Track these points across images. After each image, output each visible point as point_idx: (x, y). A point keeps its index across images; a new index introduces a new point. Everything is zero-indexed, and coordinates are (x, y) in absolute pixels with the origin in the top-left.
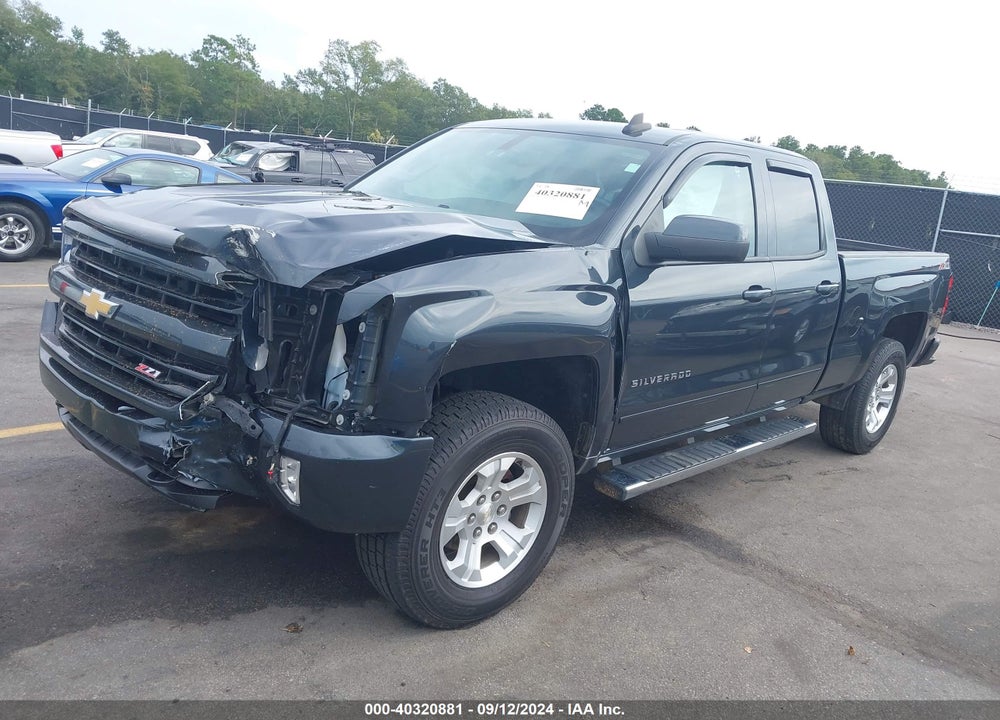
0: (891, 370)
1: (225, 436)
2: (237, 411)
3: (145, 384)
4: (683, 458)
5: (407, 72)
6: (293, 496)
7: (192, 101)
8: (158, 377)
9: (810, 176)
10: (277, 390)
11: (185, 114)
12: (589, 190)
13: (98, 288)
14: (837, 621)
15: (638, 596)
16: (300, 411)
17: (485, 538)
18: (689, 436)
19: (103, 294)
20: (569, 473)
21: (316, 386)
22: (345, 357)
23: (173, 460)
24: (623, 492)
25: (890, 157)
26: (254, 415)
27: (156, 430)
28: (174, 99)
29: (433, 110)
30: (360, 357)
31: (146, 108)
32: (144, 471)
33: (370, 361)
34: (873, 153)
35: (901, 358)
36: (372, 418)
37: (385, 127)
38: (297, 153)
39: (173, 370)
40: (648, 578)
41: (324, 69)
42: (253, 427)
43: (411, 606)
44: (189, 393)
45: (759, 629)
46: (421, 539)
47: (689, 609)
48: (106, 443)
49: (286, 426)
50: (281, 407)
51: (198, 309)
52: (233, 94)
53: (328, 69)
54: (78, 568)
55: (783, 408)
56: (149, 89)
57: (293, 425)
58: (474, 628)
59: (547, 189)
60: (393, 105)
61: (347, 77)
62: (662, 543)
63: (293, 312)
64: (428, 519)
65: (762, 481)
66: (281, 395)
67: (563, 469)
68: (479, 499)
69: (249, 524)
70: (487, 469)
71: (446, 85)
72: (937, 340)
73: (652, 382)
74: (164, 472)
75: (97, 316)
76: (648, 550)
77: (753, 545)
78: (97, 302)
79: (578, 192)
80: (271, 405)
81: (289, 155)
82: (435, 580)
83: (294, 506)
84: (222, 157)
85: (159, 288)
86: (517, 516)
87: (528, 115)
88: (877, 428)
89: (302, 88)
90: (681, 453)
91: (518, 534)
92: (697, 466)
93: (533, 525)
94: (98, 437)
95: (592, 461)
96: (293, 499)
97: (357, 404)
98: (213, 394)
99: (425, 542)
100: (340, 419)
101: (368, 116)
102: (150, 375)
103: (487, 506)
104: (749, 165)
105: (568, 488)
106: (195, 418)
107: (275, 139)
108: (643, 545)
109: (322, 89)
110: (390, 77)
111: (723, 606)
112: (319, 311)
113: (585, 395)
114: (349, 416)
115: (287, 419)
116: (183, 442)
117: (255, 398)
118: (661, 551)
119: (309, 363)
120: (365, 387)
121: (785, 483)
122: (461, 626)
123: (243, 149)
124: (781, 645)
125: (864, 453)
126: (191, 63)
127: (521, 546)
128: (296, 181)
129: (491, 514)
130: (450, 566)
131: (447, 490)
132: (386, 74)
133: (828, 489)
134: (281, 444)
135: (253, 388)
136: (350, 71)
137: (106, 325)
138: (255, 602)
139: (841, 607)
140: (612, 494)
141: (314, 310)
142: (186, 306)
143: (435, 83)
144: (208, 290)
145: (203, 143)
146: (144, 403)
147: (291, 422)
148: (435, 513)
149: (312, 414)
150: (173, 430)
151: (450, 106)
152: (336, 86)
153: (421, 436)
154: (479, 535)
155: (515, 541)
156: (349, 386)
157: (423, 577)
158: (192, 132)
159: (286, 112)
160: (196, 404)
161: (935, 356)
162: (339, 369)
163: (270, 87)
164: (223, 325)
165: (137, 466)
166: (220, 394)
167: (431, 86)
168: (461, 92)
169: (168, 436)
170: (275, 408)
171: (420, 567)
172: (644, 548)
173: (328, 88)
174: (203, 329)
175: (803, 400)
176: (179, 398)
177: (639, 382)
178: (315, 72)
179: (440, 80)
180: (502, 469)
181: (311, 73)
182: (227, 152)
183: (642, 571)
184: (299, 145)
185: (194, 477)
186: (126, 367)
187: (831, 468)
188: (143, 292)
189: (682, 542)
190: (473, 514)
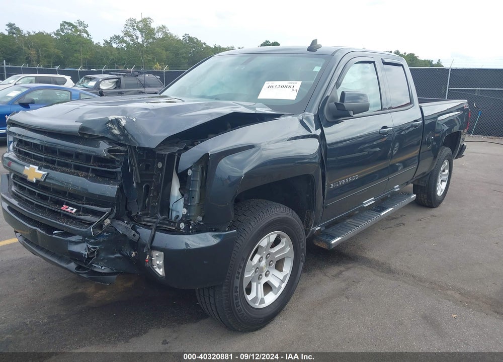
0: (446, 163)
1: (117, 241)
2: (123, 227)
3: (68, 216)
4: (356, 222)
5: (168, 32)
6: (160, 272)
7: (58, 57)
8: (75, 212)
9: (402, 65)
10: (143, 212)
11: (56, 64)
12: (296, 83)
13: (34, 164)
14: (449, 300)
15: (345, 300)
16: (160, 223)
17: (264, 280)
18: (356, 210)
19: (37, 167)
20: (304, 239)
21: (165, 207)
22: (180, 189)
23: (89, 259)
24: (330, 245)
25: (413, 54)
26: (134, 228)
27: (76, 243)
28: (49, 56)
29: (184, 50)
30: (191, 189)
31: (34, 62)
32: (72, 266)
33: (196, 191)
34: (405, 53)
35: (451, 156)
36: (202, 223)
37: (160, 61)
38: (119, 79)
39: (83, 208)
40: (347, 289)
41: (125, 34)
42: (134, 235)
43: (231, 323)
44: (96, 220)
45: (411, 310)
46: (234, 286)
47: (372, 303)
48: (47, 252)
49: (153, 233)
50: (147, 222)
51: (94, 171)
52: (79, 51)
53: (127, 34)
54: (39, 322)
55: (399, 189)
56: (35, 52)
57: (156, 232)
58: (263, 330)
59: (272, 85)
60: (163, 49)
61: (137, 38)
62: (349, 268)
63: (147, 167)
64: (237, 275)
65: (391, 228)
66: (146, 215)
67: (301, 237)
68: (260, 259)
69: (129, 284)
70: (264, 242)
71: (189, 37)
72: (465, 145)
73: (340, 184)
74: (84, 266)
75: (35, 181)
76: (344, 273)
77: (396, 264)
78: (34, 172)
79: (290, 85)
80: (141, 221)
81: (116, 80)
82: (243, 308)
83: (162, 277)
84: (80, 84)
85: (69, 161)
86: (279, 265)
87: (232, 49)
88: (442, 193)
89: (115, 45)
90: (354, 219)
91: (281, 275)
92: (364, 225)
93: (287, 268)
94: (42, 249)
95: (313, 230)
96: (161, 274)
97: (192, 216)
98: (110, 219)
99: (236, 287)
100: (182, 225)
101: (150, 57)
102: (71, 211)
103: (263, 263)
104: (374, 62)
105: (303, 246)
106: (101, 234)
107: (105, 73)
108: (340, 271)
109: (124, 45)
110: (159, 35)
111: (389, 299)
112: (163, 165)
113: (308, 196)
114: (188, 224)
115: (153, 229)
116: (94, 248)
117: (131, 219)
118: (351, 272)
119: (160, 195)
120: (194, 206)
121: (402, 227)
122: (256, 330)
123: (91, 79)
124: (425, 317)
125: (437, 206)
126: (55, 37)
127: (283, 281)
128: (121, 93)
129: (266, 267)
130: (249, 298)
131: (245, 258)
132: (157, 34)
133: (424, 228)
134: (151, 244)
135: (130, 213)
136: (139, 34)
137: (40, 185)
138: (142, 330)
139: (449, 292)
140: (324, 246)
141: (160, 165)
142: (87, 170)
143: (183, 36)
144: (99, 159)
145: (68, 78)
146: (70, 228)
147: (156, 230)
148: (240, 271)
149: (166, 224)
150: (87, 241)
151: (192, 48)
152: (132, 43)
153: (228, 230)
154: (261, 278)
155: (279, 279)
156: (185, 206)
157: (237, 307)
158: (61, 73)
159: (108, 58)
160: (100, 226)
161: (464, 153)
162: (177, 197)
163: (98, 46)
164: (111, 179)
165: (68, 263)
166: (114, 218)
167: (182, 38)
168: (197, 40)
169: (85, 245)
170: (144, 223)
171: (235, 302)
172: (341, 272)
173: (128, 44)
174: (99, 182)
175: (407, 183)
176: (91, 224)
177: (334, 185)
178: (119, 36)
179: (186, 35)
180: (271, 241)
181: (118, 37)
182: (82, 81)
183: (343, 285)
184: (119, 75)
185: (102, 267)
186: (55, 208)
187: (423, 217)
188: (60, 164)
189: (359, 266)
190: (257, 268)
